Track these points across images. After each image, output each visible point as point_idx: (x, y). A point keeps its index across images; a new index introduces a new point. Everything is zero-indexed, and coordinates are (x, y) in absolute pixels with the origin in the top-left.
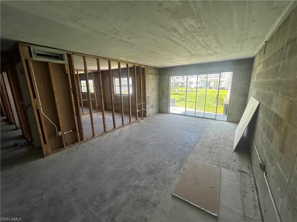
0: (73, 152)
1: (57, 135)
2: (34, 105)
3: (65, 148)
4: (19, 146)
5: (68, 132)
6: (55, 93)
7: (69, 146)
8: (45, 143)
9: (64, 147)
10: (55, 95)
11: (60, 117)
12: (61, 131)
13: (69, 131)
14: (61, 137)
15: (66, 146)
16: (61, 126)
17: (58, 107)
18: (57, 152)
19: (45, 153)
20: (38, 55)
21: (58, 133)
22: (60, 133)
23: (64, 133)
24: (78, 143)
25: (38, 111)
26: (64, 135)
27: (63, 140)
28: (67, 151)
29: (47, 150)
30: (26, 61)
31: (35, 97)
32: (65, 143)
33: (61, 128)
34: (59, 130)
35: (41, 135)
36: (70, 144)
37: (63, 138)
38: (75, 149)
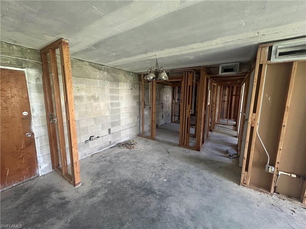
0: (282, 211)
1: (267, 169)
2: (250, 121)
3: (272, 195)
4: (229, 154)
5: (287, 174)
6: (286, 108)
7: (278, 195)
8: (247, 170)
9: (270, 192)
10: (286, 113)
11: (281, 147)
12: (274, 166)
13: (289, 175)
14: (271, 175)
15: (274, 192)
16: (277, 160)
17: (284, 131)
18: (257, 190)
19: (242, 181)
20: (281, 54)
21: (269, 167)
22: (271, 169)
23: (278, 172)
24: (300, 203)
25: (252, 128)
26: (278, 175)
27: (273, 182)
28: (272, 201)
29: (245, 179)
30: (261, 66)
31: (254, 111)
32: (275, 188)
33: (276, 163)
34: (273, 164)
35: (246, 158)
36: (284, 194)
37: (274, 179)
38: (289, 211)
